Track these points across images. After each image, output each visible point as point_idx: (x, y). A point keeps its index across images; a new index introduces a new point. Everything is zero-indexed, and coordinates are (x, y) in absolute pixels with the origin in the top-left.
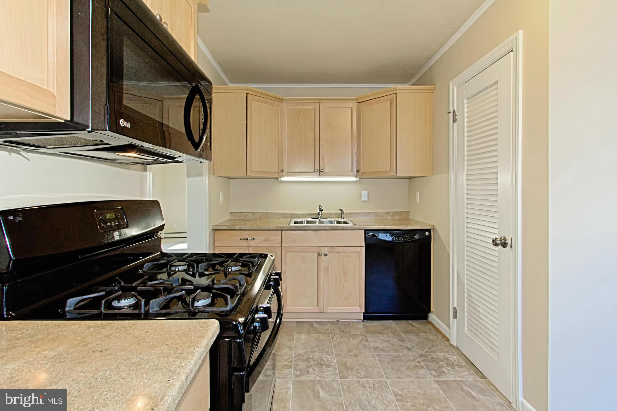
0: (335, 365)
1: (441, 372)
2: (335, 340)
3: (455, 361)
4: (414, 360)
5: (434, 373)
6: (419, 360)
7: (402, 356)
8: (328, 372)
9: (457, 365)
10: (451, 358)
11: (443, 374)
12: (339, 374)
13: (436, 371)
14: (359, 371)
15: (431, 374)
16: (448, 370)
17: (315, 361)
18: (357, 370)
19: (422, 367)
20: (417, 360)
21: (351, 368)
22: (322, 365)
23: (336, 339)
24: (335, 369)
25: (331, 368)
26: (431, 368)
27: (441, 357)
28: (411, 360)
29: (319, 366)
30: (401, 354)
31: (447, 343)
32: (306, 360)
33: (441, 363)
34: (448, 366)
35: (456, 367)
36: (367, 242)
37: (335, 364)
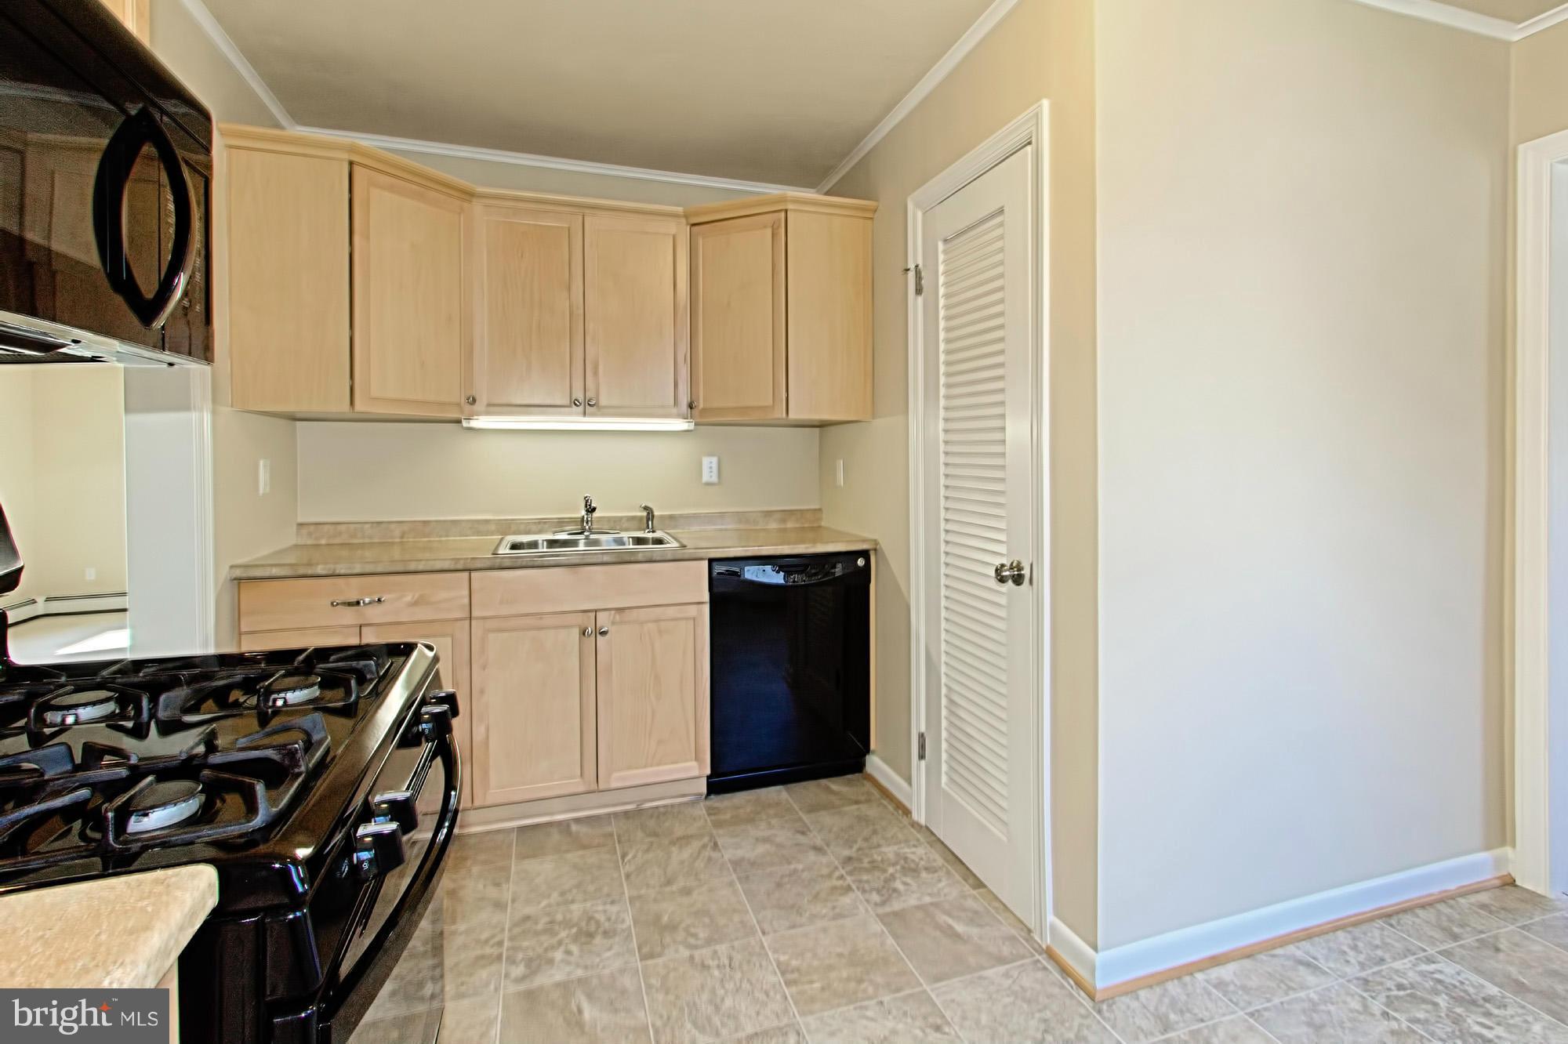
0: (630, 927)
1: (890, 892)
2: (629, 861)
3: (922, 859)
4: (830, 876)
5: (875, 897)
6: (843, 872)
7: (803, 871)
8: (610, 949)
9: (926, 869)
10: (913, 853)
11: (895, 895)
12: (639, 949)
13: (878, 891)
14: (693, 930)
15: (867, 901)
16: (905, 884)
17: (573, 926)
18: (686, 930)
19: (849, 889)
20: (837, 874)
21: (672, 927)
22: (591, 935)
23: (634, 857)
24: (629, 935)
25: (617, 939)
26: (867, 887)
27: (891, 856)
28: (822, 876)
29: (583, 939)
30: (800, 867)
31: (905, 821)
32: (545, 931)
33: (891, 870)
34: (905, 875)
35: (924, 875)
36: (715, 590)
37: (628, 923)
